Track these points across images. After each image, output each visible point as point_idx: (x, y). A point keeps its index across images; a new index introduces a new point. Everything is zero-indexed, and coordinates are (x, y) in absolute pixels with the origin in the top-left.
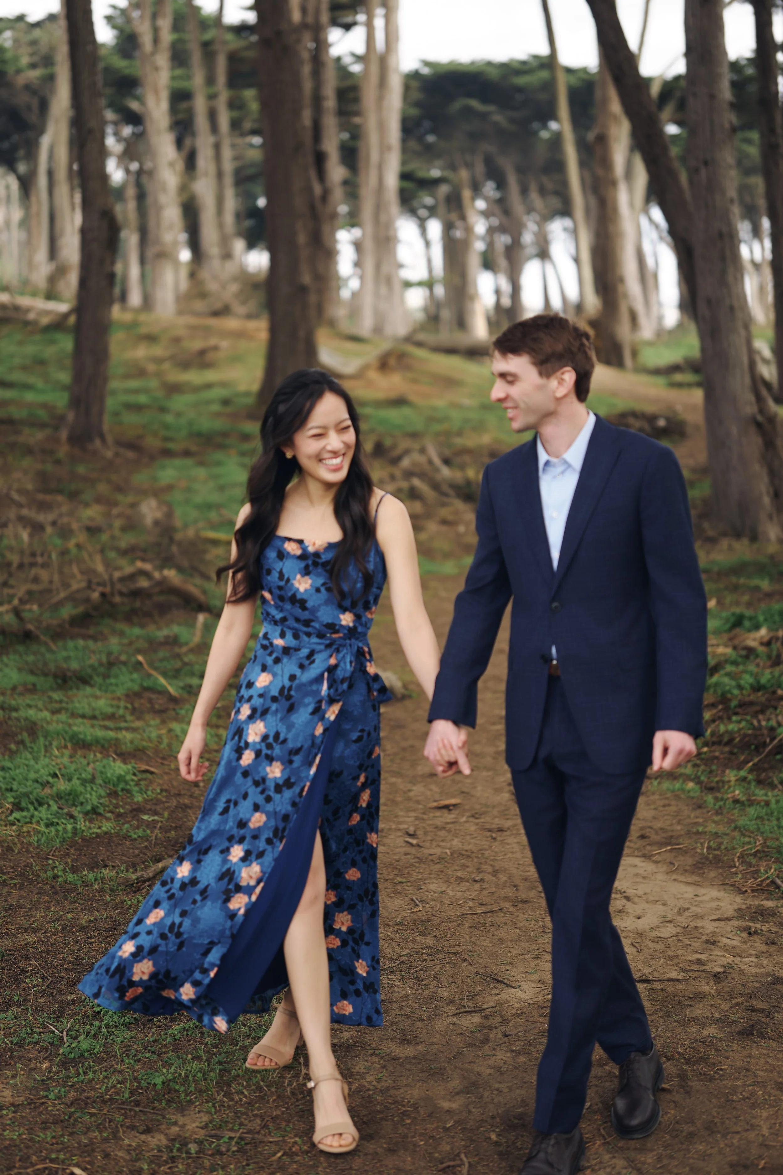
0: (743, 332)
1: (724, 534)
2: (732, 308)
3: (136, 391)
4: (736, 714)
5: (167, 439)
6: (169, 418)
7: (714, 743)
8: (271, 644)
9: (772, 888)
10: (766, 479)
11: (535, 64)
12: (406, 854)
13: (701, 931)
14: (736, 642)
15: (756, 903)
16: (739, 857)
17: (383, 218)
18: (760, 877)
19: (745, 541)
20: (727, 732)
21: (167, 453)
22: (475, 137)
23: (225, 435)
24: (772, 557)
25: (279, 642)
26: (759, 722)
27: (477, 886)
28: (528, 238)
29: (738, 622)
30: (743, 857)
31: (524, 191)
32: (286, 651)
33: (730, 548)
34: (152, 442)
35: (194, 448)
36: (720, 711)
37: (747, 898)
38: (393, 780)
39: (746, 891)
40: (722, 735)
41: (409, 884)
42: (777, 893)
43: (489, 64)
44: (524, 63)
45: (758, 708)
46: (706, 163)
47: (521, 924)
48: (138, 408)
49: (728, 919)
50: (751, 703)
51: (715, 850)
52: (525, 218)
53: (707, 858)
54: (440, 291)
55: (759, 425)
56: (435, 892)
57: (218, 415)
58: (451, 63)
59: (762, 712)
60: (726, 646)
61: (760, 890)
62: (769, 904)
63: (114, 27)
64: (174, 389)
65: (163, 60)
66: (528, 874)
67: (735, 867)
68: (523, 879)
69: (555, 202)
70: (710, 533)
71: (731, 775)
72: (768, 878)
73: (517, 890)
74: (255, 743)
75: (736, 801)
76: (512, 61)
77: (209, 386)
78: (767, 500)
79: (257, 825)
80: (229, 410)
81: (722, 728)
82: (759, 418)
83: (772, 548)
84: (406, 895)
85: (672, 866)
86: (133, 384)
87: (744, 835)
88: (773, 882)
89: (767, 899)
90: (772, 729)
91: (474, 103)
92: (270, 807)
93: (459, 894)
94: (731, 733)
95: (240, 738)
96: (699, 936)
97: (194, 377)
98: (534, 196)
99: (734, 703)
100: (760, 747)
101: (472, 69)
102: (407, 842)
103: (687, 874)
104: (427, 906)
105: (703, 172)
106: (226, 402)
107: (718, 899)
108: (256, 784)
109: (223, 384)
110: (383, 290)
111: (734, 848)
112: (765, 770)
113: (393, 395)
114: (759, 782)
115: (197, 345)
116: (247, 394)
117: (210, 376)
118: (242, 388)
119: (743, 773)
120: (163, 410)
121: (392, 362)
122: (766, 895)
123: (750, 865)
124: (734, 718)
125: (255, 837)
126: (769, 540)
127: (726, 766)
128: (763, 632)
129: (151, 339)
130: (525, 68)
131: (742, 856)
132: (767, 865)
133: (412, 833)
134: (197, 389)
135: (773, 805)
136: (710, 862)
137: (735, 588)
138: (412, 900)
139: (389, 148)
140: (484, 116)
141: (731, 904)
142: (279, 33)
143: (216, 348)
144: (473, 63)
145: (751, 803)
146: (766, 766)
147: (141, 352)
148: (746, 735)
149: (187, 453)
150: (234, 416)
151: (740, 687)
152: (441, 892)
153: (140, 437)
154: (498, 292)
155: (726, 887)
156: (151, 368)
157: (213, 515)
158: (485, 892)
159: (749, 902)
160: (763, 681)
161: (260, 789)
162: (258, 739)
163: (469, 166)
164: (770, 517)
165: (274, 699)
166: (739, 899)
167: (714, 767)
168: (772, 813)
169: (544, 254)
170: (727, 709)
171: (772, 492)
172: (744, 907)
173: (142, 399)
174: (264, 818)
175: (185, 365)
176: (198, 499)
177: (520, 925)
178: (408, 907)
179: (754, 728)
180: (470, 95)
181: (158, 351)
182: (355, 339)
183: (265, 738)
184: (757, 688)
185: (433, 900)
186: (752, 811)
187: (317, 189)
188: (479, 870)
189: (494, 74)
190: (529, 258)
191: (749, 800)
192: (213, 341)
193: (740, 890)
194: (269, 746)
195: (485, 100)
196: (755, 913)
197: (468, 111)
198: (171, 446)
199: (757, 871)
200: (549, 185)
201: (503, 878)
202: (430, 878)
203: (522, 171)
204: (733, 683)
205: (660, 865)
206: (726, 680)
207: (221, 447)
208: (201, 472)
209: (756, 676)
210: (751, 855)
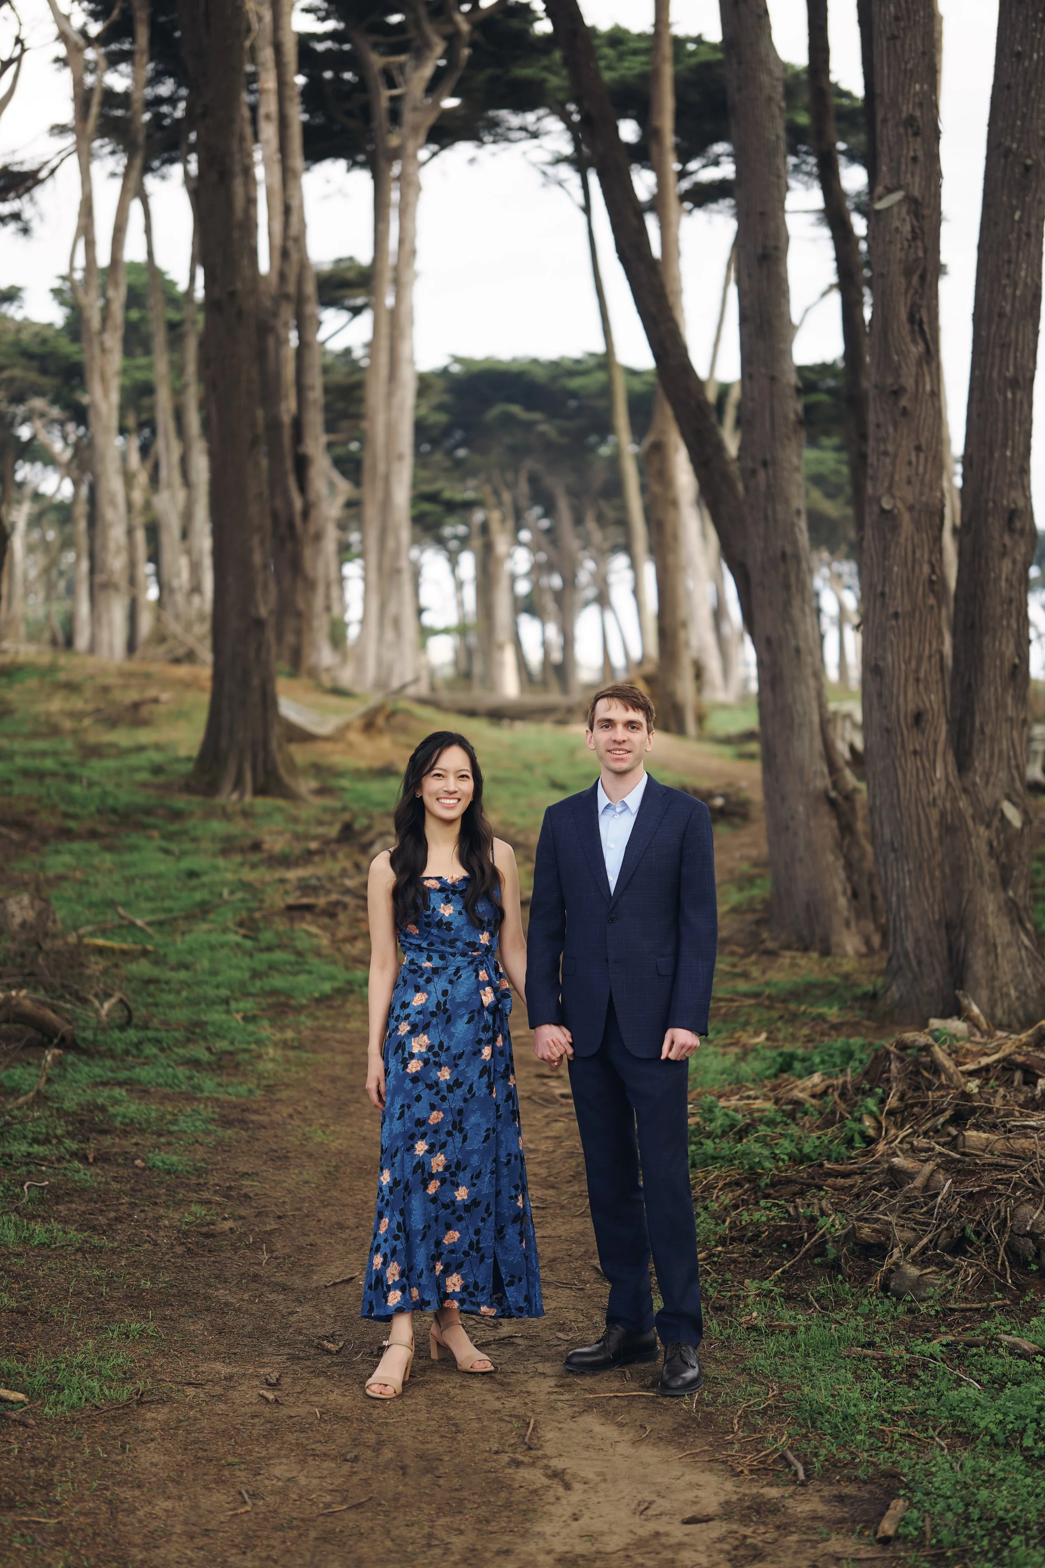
0: (812, 682)
1: (788, 947)
2: (798, 651)
3: (44, 754)
4: (767, 1196)
5: (67, 815)
6: (76, 789)
7: (733, 1239)
8: (420, 968)
9: (779, 1467)
10: (842, 874)
11: (592, 362)
12: (253, 1417)
13: (663, 1540)
14: (781, 1093)
15: (754, 1491)
16: (740, 1417)
17: (391, 544)
18: (766, 1448)
19: (815, 955)
20: (751, 1223)
21: (66, 834)
22: (517, 452)
23: (148, 811)
24: (846, 977)
25: (427, 965)
26: (796, 1208)
27: (347, 1467)
28: (583, 577)
29: (786, 1065)
30: (747, 1416)
31: (578, 520)
32: (435, 971)
33: (793, 965)
34: (47, 820)
35: (102, 829)
36: (746, 1192)
37: (742, 1482)
38: (273, 1297)
39: (742, 1472)
40: (744, 1228)
41: (243, 1467)
42: (787, 1474)
43: (535, 361)
44: (578, 362)
45: (796, 1188)
46: (765, 464)
47: (397, 1532)
48: (40, 775)
49: (707, 1519)
50: (789, 1181)
51: (707, 1405)
52: (581, 555)
53: (694, 1419)
54: (472, 640)
55: (832, 803)
56: (279, 1479)
57: (144, 785)
58: (487, 360)
59: (802, 1194)
60: (767, 1098)
61: (761, 1471)
62: (773, 1492)
63: (62, 303)
64: (95, 751)
65: (113, 341)
66: (429, 1446)
67: (733, 1432)
68: (417, 1456)
69: (615, 535)
70: (770, 945)
71: (752, 1286)
72: (776, 1450)
73: (404, 1474)
74: (421, 1053)
75: (754, 1328)
76: (563, 358)
77: (140, 749)
78: (842, 902)
79: (436, 1121)
80: (161, 779)
81: (746, 1217)
82: (833, 794)
83: (848, 965)
84: (233, 1485)
85: (642, 1430)
86: (39, 745)
87: (753, 1381)
88: (783, 1457)
89: (770, 1485)
90: (813, 1219)
91: (516, 409)
92: (445, 1105)
93: (315, 1482)
94: (756, 1224)
95: (403, 1051)
96: (659, 1549)
97: (122, 737)
98: (591, 525)
99: (765, 1181)
100: (794, 1245)
101: (515, 368)
102: (262, 1396)
103: (661, 1444)
104: (261, 1503)
105: (762, 475)
106: (157, 770)
107: (699, 1486)
108: (430, 1087)
109: (158, 747)
110: (389, 635)
111: (736, 1403)
112: (798, 1279)
113: (377, 764)
114: (788, 1298)
115: (133, 696)
116: (189, 759)
117: (144, 736)
118: (183, 752)
119: (767, 1285)
120: (71, 778)
121: (380, 721)
122: (770, 1478)
123: (755, 1429)
124: (762, 1203)
125: (436, 1132)
126: (845, 955)
127: (746, 1274)
128: (816, 1078)
129: (71, 687)
130: (581, 367)
131: (745, 1415)
132: (778, 1429)
133: (274, 1381)
134: (123, 752)
135: (801, 1336)
136: (698, 1425)
137: (793, 1018)
138: (240, 1493)
139: (400, 457)
140: (529, 426)
141: (716, 1494)
142: (232, 295)
143: (156, 701)
144: (514, 360)
145: (772, 1330)
146: (800, 1273)
147: (56, 705)
148: (777, 1228)
149: (93, 835)
150: (166, 788)
151: (775, 1157)
152: (289, 1480)
153: (32, 813)
154: (545, 644)
155: (716, 1465)
156: (68, 724)
157: (110, 917)
158: (355, 1479)
159: (744, 1490)
160: (807, 1149)
161: (434, 1091)
162: (424, 1050)
163: (511, 486)
164: (848, 925)
165: (433, 1014)
166: (729, 1486)
167: (728, 1276)
168: (799, 1346)
169: (603, 600)
170: (755, 1189)
171: (849, 893)
172: (734, 1498)
173: (49, 764)
174: (441, 1115)
175: (112, 722)
176: (95, 895)
177: (395, 1533)
178: (231, 1506)
179: (790, 1218)
180: (511, 400)
181: (78, 703)
182: (338, 692)
183: (430, 1048)
184: (799, 1158)
185: (272, 1493)
186: (771, 1345)
187: (298, 504)
188: (356, 1442)
189: (541, 375)
190: (586, 604)
191: (768, 1326)
192: (151, 693)
193: (733, 1470)
194: (436, 1055)
195: (529, 408)
196: (749, 1508)
197: (508, 420)
198: (72, 824)
199: (762, 1440)
200: (610, 514)
201: (388, 1454)
202: (279, 1456)
203: (574, 494)
204: (766, 1152)
205: (625, 1429)
206: (756, 1148)
207: (143, 827)
208: (108, 859)
209: (798, 1142)
210: (758, 1413)
